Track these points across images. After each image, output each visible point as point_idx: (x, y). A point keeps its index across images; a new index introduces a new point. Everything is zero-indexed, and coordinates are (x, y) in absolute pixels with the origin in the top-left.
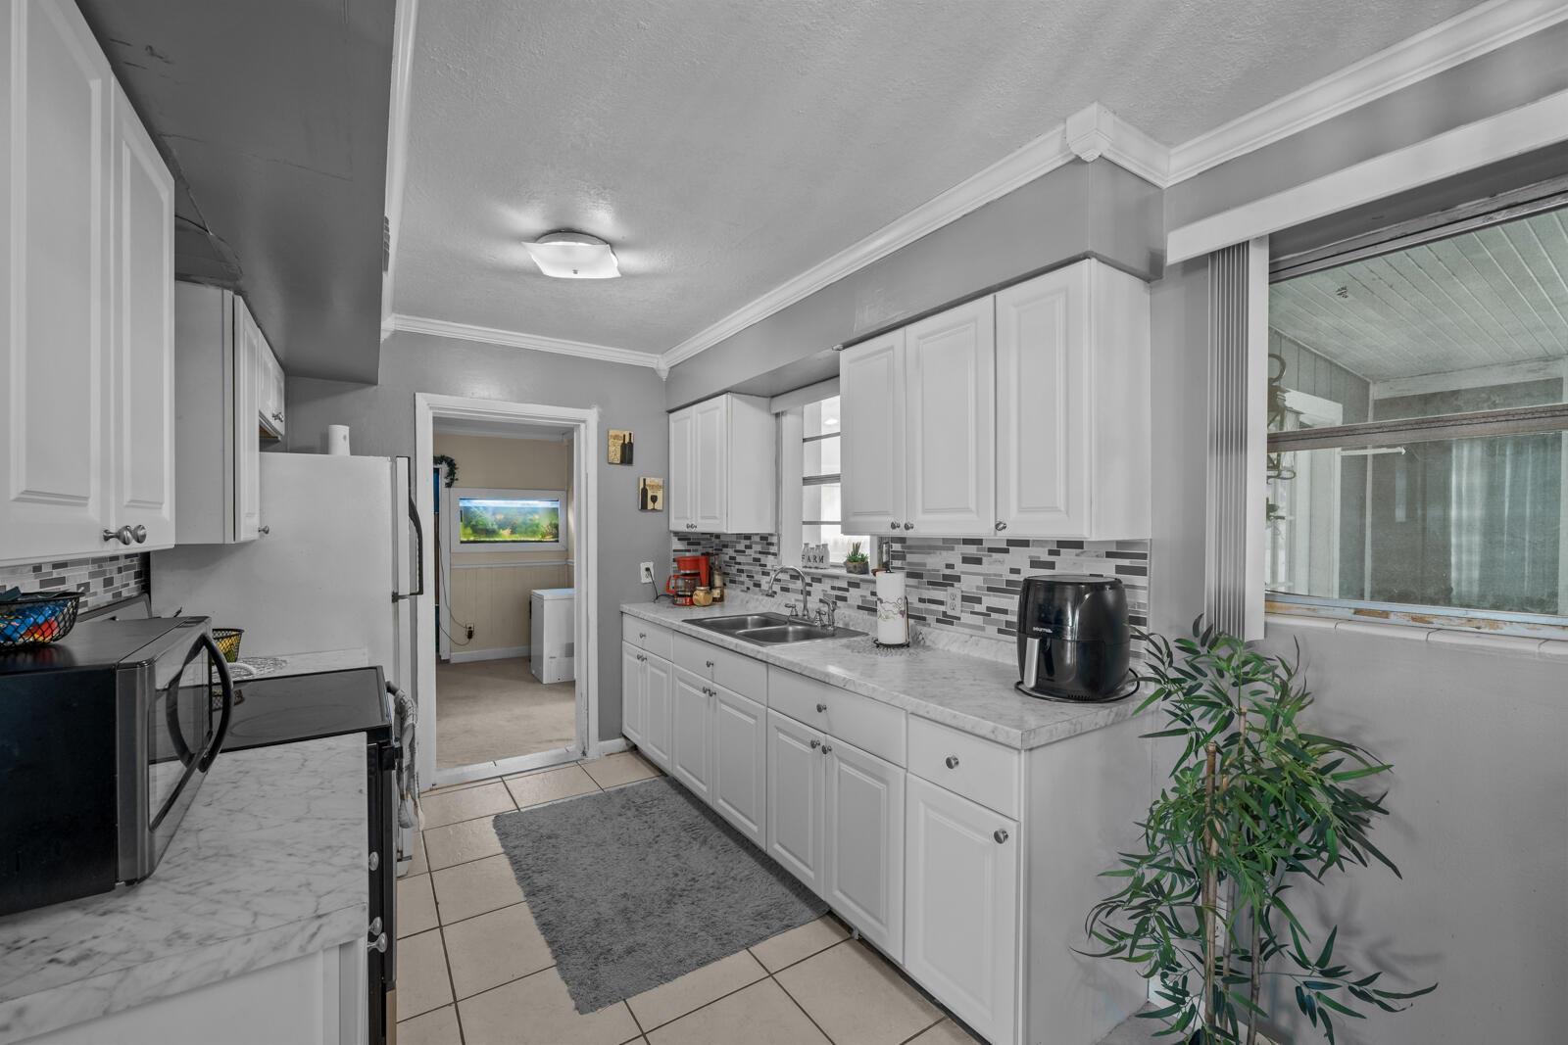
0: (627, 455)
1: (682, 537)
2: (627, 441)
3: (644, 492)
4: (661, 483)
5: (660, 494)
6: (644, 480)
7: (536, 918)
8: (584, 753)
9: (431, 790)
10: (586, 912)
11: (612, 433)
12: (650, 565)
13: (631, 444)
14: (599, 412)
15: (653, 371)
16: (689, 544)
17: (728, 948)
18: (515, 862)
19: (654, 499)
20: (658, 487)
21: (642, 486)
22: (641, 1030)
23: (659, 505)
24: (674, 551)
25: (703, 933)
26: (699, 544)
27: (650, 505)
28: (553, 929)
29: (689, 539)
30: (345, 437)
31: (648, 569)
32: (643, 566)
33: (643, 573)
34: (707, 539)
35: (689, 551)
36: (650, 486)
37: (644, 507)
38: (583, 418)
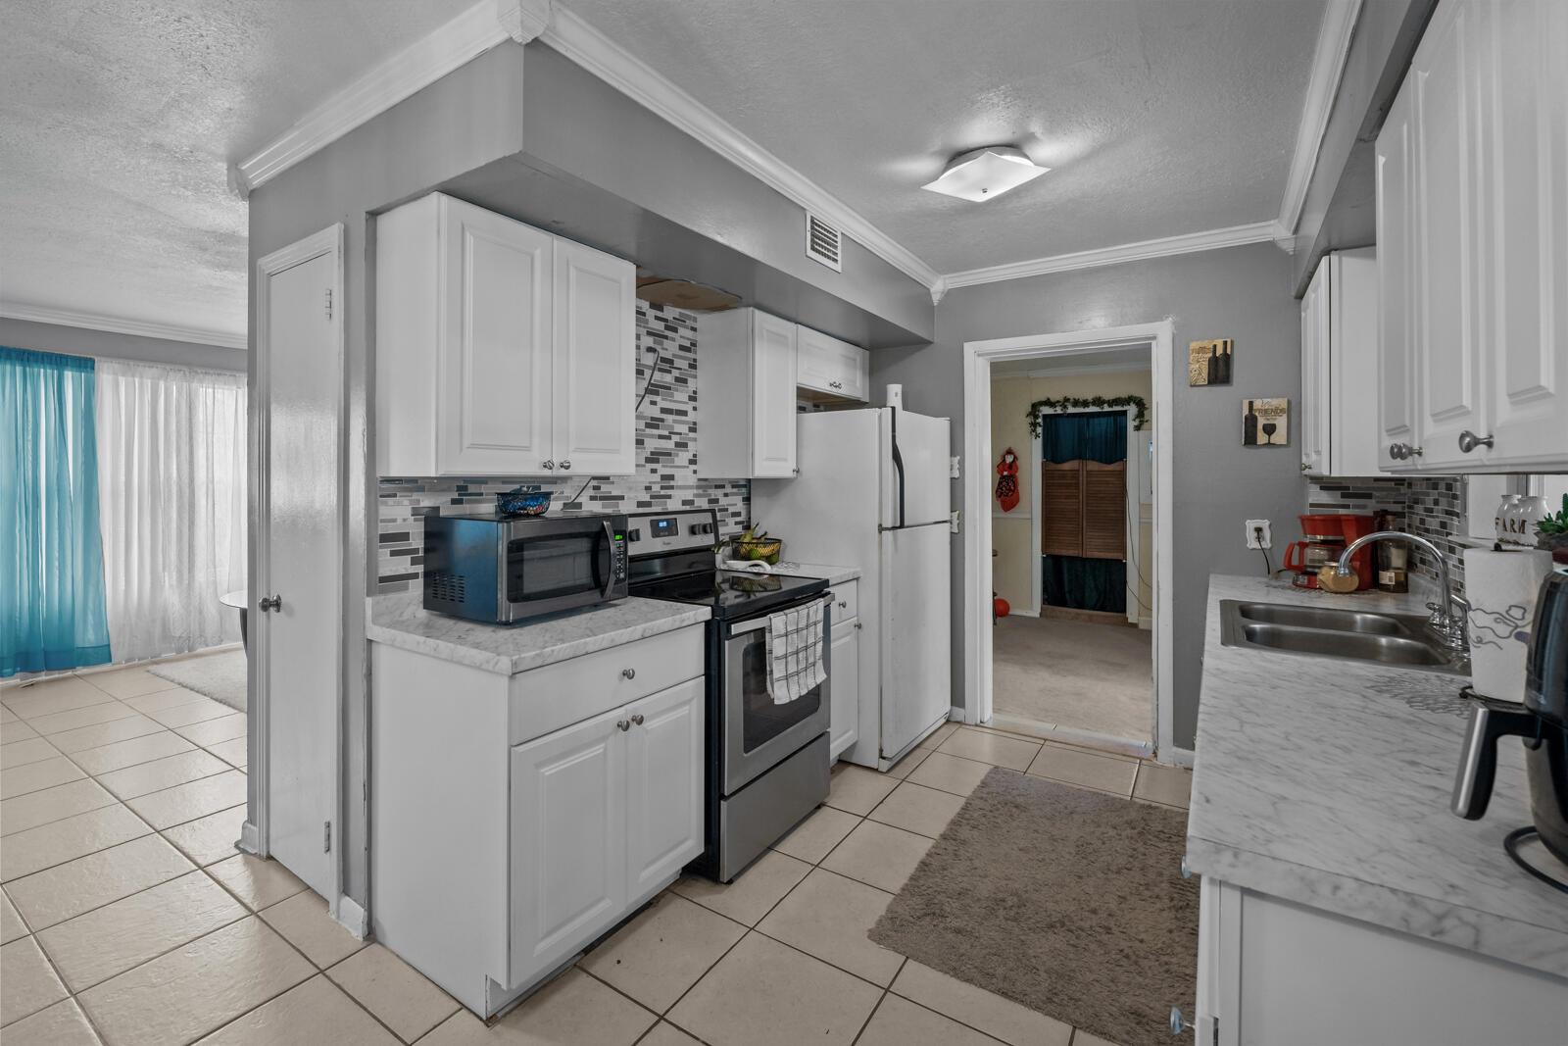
0: (1220, 370)
1: (1327, 484)
2: (1219, 351)
3: (1251, 421)
4: (1284, 405)
5: (1281, 423)
6: (1251, 403)
7: (927, 855)
8: (1155, 754)
9: (976, 725)
10: (965, 879)
11: (1194, 345)
12: (1265, 524)
13: (1227, 358)
14: (1174, 323)
15: (1270, 246)
16: (1343, 496)
17: (1052, 1007)
18: (965, 808)
19: (1270, 429)
20: (1277, 411)
21: (1246, 412)
22: (891, 984)
23: (1280, 437)
24: (1312, 505)
25: (1044, 975)
26: (1369, 496)
27: (1262, 438)
28: (925, 871)
29: (1348, 488)
30: (896, 395)
31: (1259, 530)
32: (1251, 525)
33: (1251, 535)
34: (1391, 489)
35: (1347, 507)
36: (1259, 410)
37: (1250, 439)
38: (1150, 333)
